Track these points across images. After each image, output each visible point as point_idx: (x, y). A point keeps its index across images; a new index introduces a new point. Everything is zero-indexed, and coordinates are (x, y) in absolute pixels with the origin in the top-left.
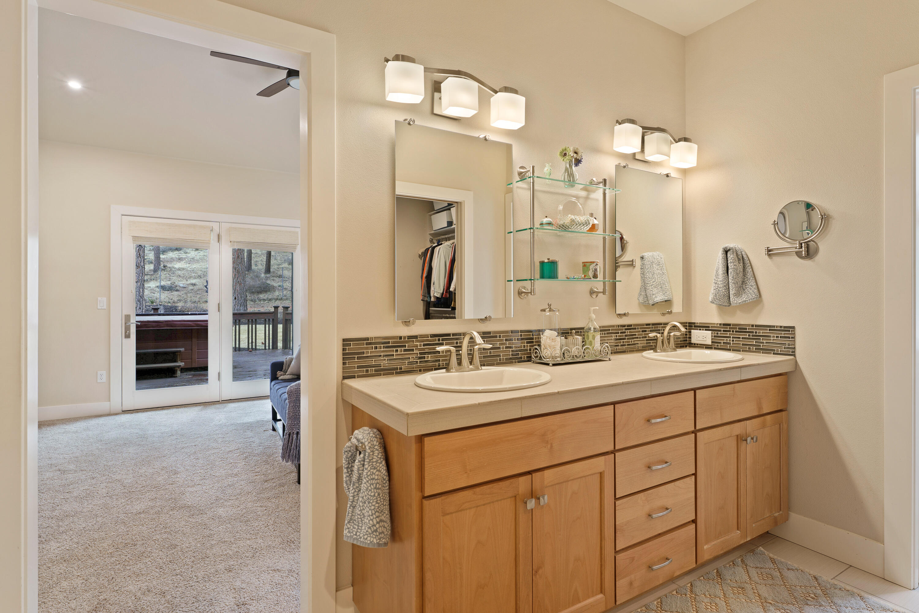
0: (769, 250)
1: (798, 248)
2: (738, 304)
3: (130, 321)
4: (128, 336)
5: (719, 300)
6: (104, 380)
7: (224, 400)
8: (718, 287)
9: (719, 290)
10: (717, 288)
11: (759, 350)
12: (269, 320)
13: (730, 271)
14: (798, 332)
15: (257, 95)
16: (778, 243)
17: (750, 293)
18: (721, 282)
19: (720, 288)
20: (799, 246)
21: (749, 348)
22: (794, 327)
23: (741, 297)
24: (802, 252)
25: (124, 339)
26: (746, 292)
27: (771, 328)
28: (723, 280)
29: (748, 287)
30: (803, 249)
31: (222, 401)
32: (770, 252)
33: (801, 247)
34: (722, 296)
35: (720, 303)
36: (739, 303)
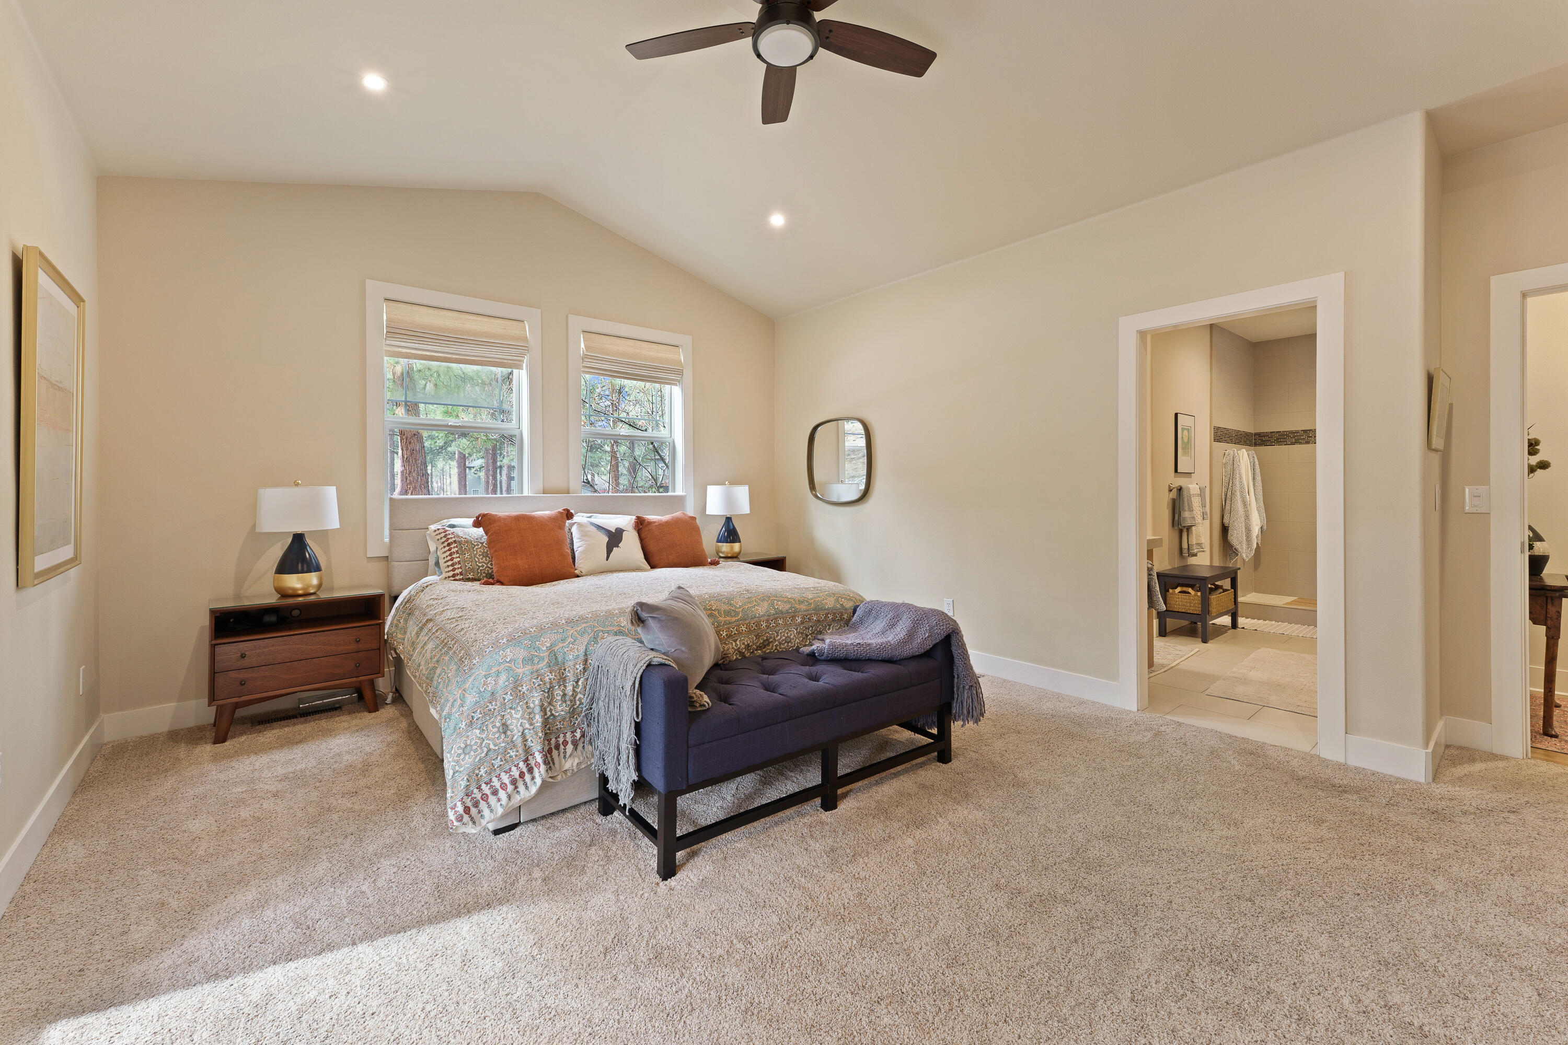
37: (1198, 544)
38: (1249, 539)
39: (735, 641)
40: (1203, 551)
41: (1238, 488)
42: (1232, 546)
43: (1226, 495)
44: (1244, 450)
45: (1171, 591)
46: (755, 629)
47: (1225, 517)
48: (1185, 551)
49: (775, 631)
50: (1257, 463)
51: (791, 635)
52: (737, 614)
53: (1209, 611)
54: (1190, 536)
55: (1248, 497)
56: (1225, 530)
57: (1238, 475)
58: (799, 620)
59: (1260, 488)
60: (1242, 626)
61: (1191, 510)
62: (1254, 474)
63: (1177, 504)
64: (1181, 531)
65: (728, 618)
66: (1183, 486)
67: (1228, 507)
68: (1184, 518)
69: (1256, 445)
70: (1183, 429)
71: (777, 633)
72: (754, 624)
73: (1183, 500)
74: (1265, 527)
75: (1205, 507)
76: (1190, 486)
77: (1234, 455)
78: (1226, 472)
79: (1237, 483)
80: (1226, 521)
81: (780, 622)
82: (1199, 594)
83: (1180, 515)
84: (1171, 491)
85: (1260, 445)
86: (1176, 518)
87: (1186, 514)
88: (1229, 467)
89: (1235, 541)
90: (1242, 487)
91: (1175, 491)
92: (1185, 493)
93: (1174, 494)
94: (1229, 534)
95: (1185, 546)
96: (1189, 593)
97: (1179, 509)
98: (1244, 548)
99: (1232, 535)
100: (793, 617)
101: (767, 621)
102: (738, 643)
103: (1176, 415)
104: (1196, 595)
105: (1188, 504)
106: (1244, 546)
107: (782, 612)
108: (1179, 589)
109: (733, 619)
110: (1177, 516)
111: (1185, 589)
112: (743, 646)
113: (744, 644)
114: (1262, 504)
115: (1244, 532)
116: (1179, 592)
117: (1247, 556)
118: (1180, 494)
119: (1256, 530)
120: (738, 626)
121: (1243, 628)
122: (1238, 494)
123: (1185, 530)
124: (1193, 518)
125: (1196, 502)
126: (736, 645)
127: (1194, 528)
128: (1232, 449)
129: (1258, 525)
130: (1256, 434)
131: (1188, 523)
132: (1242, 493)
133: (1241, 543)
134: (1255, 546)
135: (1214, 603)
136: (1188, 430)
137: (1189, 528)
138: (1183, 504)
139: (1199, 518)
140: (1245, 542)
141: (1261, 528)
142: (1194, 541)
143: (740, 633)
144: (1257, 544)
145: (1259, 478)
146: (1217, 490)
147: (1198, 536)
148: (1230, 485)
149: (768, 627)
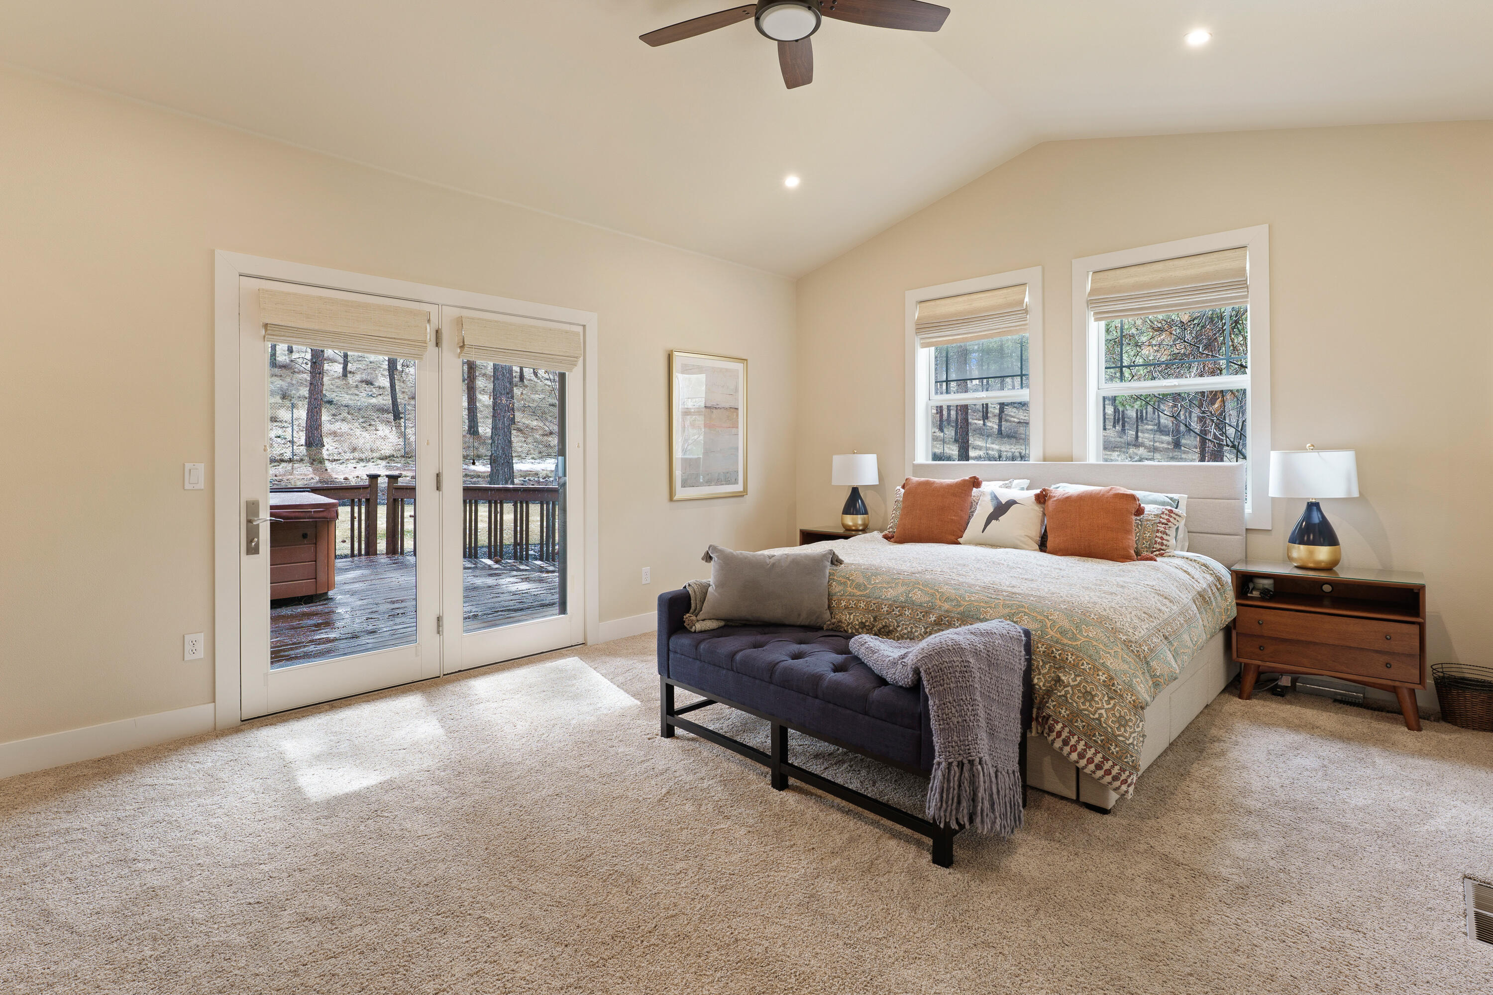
3: (257, 515)
4: (252, 549)
6: (201, 652)
7: (448, 674)
12: (360, 500)
15: (641, 37)
25: (244, 557)
31: (444, 675)
39: (850, 614)
46: (873, 610)
49: (896, 620)
51: (916, 631)
52: (866, 588)
58: (933, 619)
65: (855, 591)
71: (898, 623)
72: (874, 604)
81: (907, 613)
100: (927, 613)
101: (891, 605)
102: (852, 617)
107: (913, 603)
109: (859, 593)
112: (857, 622)
113: (858, 620)
120: (859, 601)
126: (850, 619)
143: (857, 608)
149: (888, 613)
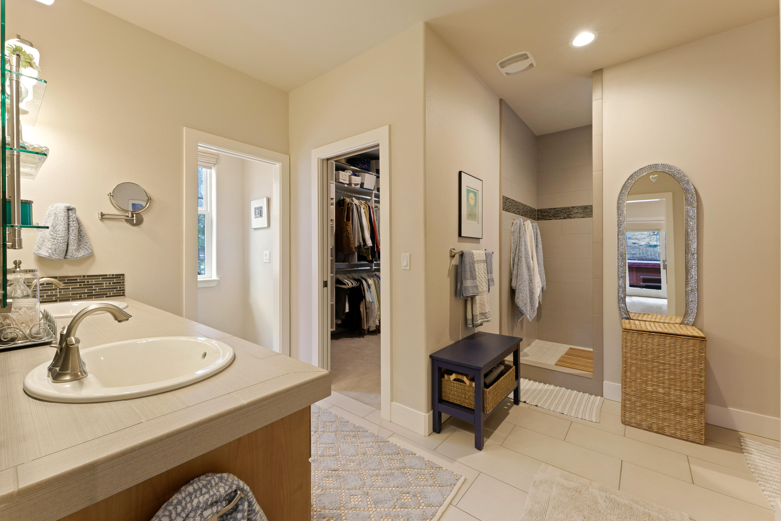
0: (102, 215)
1: (130, 217)
2: (78, 258)
5: (59, 255)
8: (58, 242)
9: (59, 246)
10: (56, 243)
11: (90, 296)
13: (71, 229)
14: (127, 278)
16: (111, 210)
17: (85, 249)
18: (62, 238)
19: (60, 243)
20: (131, 216)
21: (80, 296)
22: (124, 274)
23: (79, 252)
24: (133, 220)
26: (81, 248)
27: (104, 277)
28: (64, 236)
29: (82, 243)
30: (135, 218)
32: (103, 217)
33: (133, 217)
34: (61, 251)
35: (59, 258)
36: (80, 257)
37: (483, 314)
38: (532, 301)
40: (488, 321)
41: (523, 254)
42: (518, 308)
43: (514, 260)
44: (529, 221)
45: (446, 376)
47: (513, 281)
48: (469, 322)
50: (539, 233)
53: (484, 407)
54: (474, 305)
55: (531, 262)
56: (512, 292)
57: (523, 242)
59: (541, 254)
60: (524, 400)
61: (473, 278)
62: (537, 243)
63: (459, 271)
64: (466, 301)
66: (464, 252)
67: (515, 272)
68: (466, 288)
69: (538, 219)
70: (468, 192)
73: (465, 268)
74: (545, 288)
75: (491, 273)
76: (474, 252)
77: (520, 224)
78: (514, 239)
79: (523, 249)
80: (514, 284)
82: (474, 384)
83: (462, 284)
84: (453, 256)
85: (542, 219)
86: (459, 287)
87: (468, 283)
88: (516, 235)
89: (520, 303)
90: (527, 254)
91: (457, 256)
92: (467, 259)
93: (456, 261)
94: (516, 297)
95: (469, 316)
96: (463, 382)
97: (461, 278)
98: (528, 309)
99: (518, 298)
103: (460, 173)
104: (471, 386)
105: (471, 271)
106: (529, 308)
108: (453, 376)
110: (459, 284)
111: (460, 377)
114: (543, 268)
115: (528, 295)
116: (455, 380)
117: (530, 317)
118: (462, 260)
119: (538, 291)
121: (525, 402)
122: (523, 259)
123: (469, 299)
124: (476, 287)
125: (480, 269)
127: (477, 297)
128: (519, 219)
129: (539, 287)
130: (539, 211)
131: (470, 293)
132: (527, 258)
133: (525, 305)
134: (537, 305)
135: (490, 398)
136: (475, 194)
137: (473, 298)
138: (465, 271)
139: (483, 286)
140: (529, 304)
141: (542, 288)
142: (477, 311)
144: (539, 302)
145: (540, 246)
146: (506, 257)
147: (482, 305)
148: (517, 251)
